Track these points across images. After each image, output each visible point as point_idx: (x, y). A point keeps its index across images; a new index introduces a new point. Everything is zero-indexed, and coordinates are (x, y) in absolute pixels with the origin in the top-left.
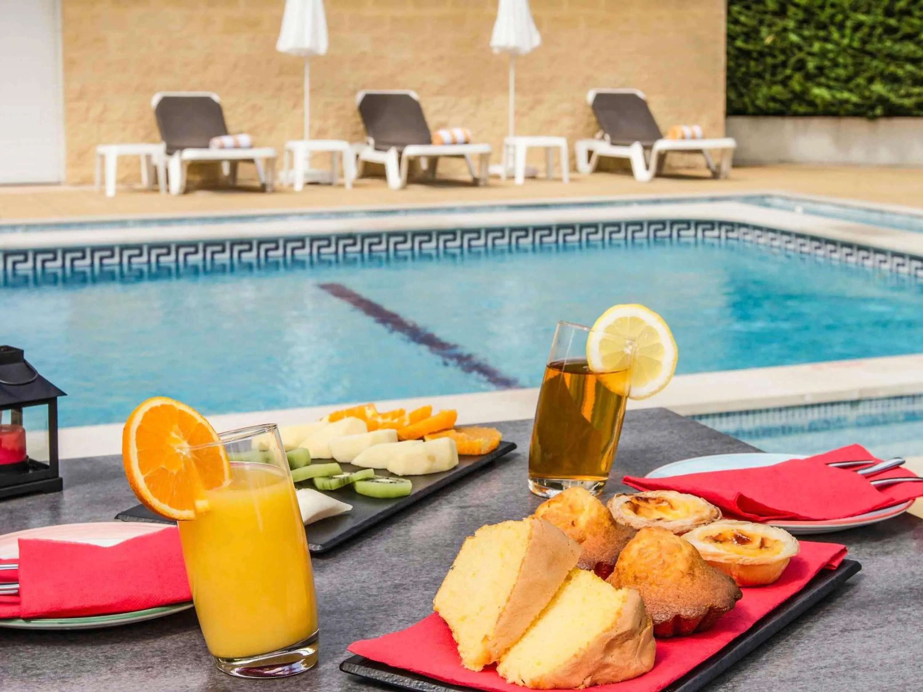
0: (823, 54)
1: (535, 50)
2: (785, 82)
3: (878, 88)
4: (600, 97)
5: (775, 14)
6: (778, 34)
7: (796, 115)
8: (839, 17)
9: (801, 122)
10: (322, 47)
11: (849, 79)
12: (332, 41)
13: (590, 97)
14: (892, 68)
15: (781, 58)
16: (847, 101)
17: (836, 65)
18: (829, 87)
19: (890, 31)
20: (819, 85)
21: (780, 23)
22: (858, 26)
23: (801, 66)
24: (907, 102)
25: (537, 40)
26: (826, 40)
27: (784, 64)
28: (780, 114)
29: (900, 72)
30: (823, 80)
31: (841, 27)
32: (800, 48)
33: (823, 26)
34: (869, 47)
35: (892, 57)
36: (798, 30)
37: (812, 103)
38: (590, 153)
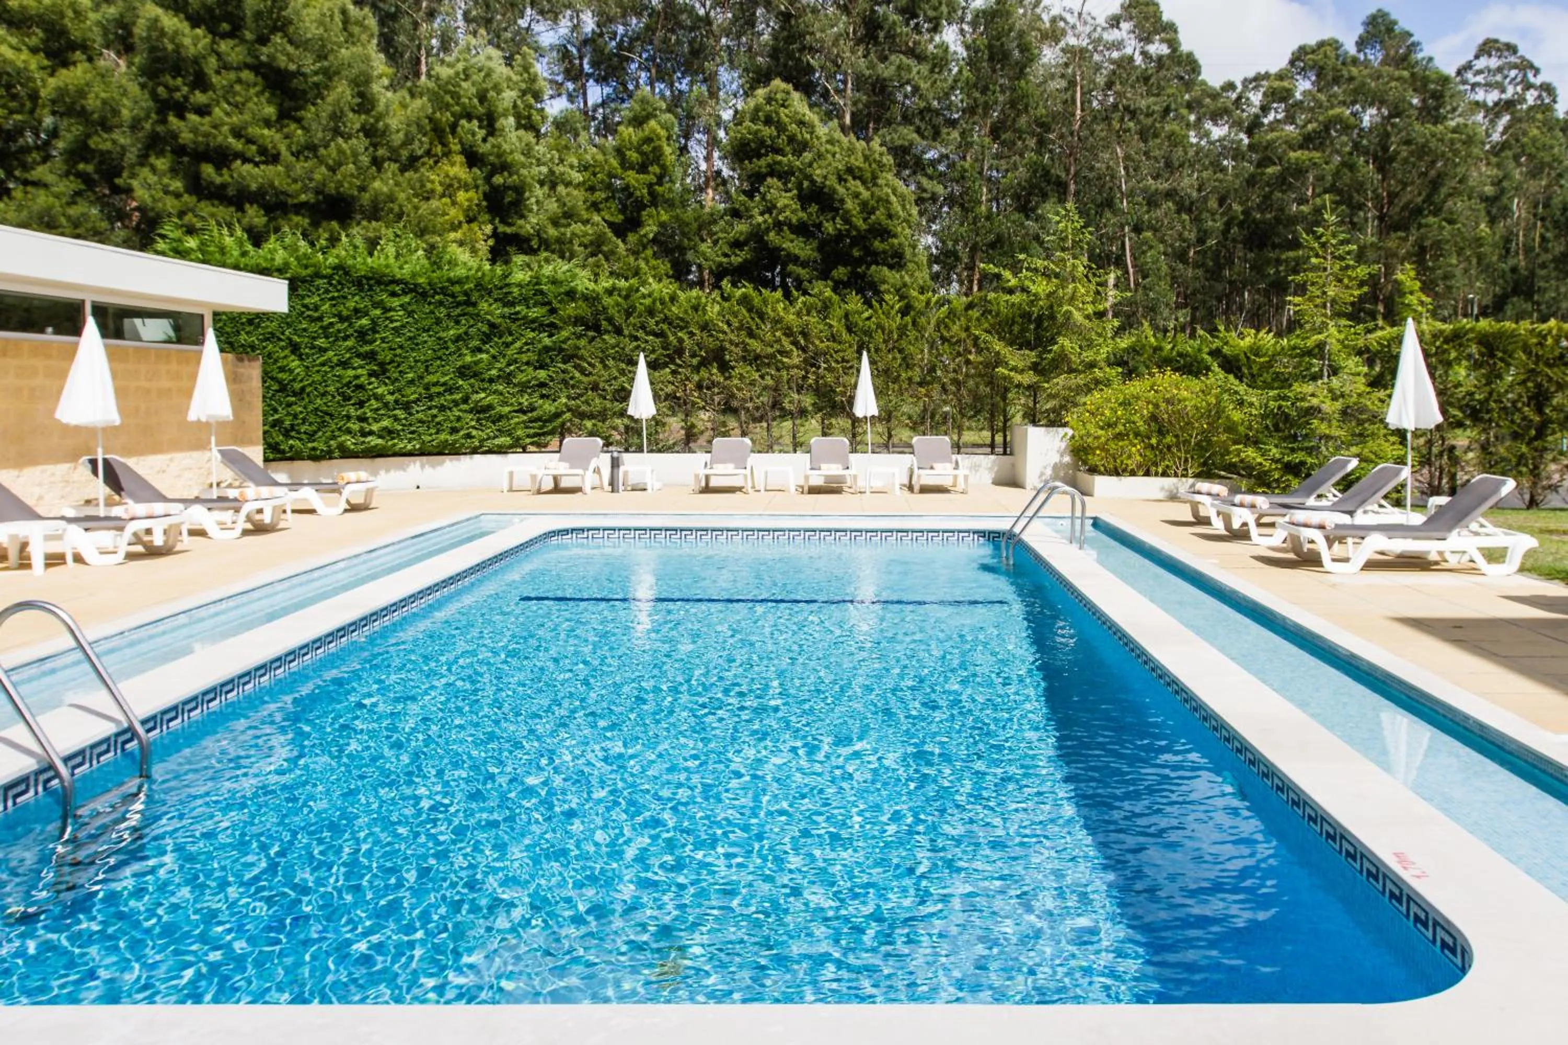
0: (296, 415)
3: (344, 438)
4: (221, 453)
11: (315, 433)
14: (349, 425)
16: (314, 449)
18: (299, 439)
19: (347, 398)
22: (323, 395)
24: (357, 448)
26: (296, 404)
29: (355, 427)
33: (295, 395)
34: (330, 410)
35: (349, 417)
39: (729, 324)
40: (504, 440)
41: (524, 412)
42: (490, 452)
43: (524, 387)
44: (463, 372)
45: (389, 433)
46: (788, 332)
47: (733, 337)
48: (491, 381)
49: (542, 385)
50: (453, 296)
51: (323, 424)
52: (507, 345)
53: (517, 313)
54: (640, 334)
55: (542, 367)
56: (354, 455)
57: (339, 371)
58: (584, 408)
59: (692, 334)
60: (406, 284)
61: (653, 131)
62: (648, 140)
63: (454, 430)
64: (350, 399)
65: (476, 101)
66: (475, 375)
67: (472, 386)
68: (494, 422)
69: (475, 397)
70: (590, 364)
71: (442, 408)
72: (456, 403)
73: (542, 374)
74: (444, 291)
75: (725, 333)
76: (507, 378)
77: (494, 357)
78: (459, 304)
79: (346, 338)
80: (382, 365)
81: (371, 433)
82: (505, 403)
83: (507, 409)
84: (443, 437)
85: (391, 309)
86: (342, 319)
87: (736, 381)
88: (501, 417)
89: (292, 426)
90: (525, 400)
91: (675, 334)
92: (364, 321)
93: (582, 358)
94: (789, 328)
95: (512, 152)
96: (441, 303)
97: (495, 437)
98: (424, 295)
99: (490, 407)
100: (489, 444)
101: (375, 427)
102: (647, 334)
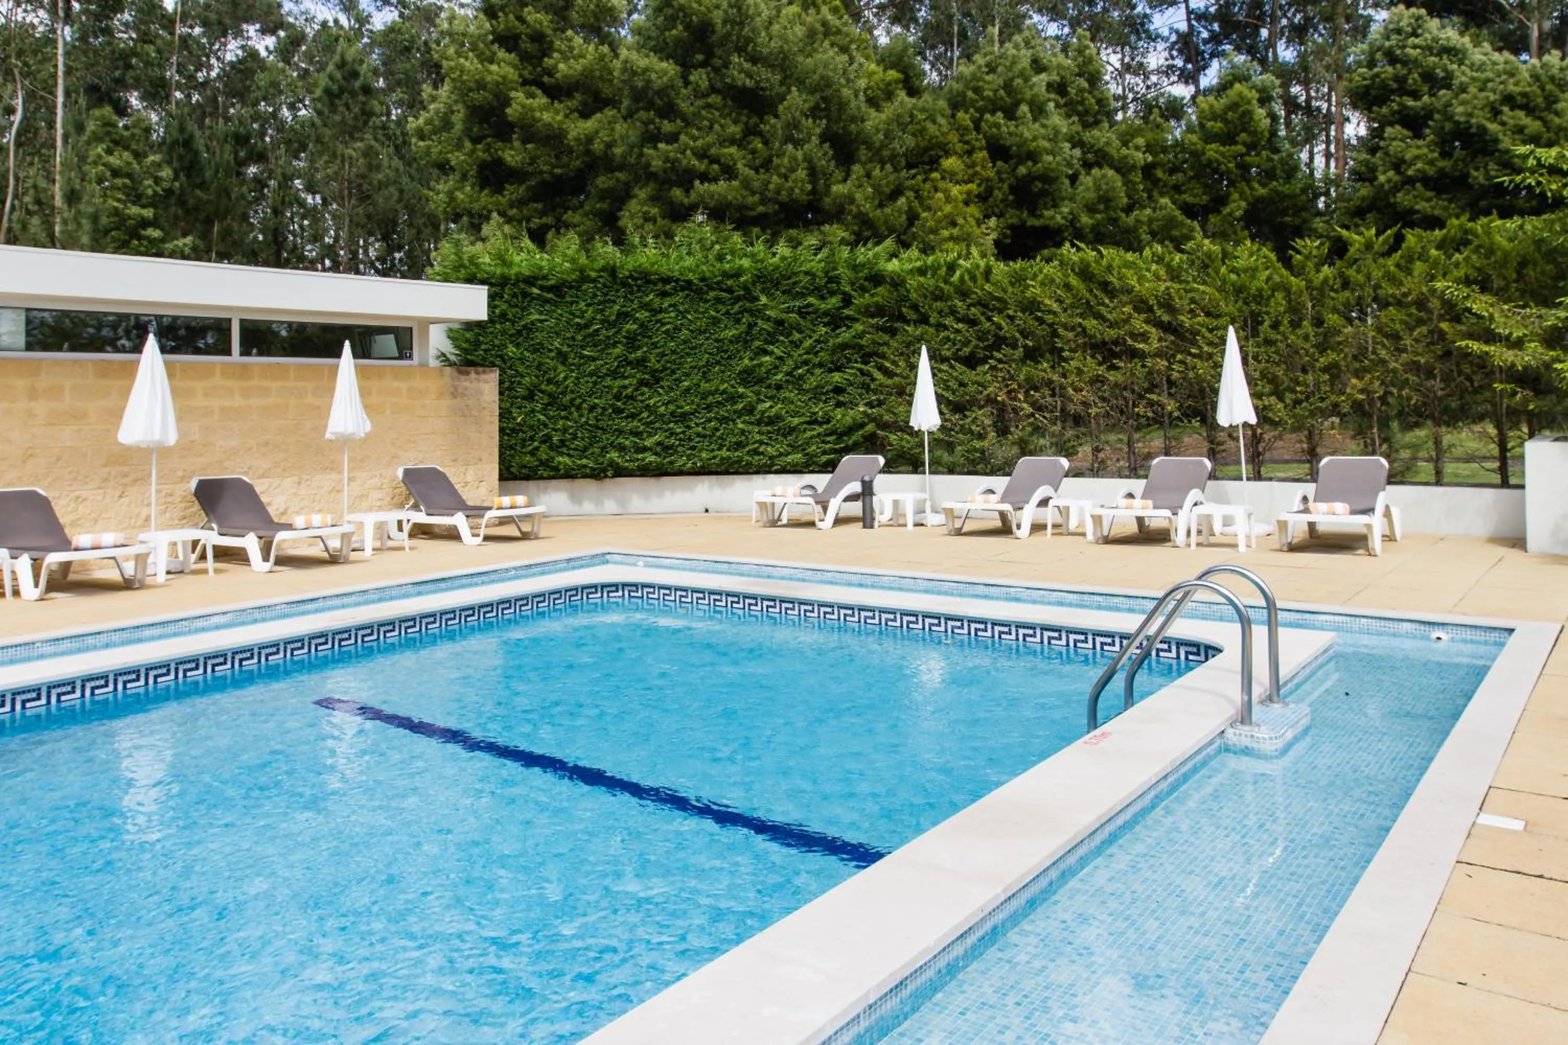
0: (565, 430)
1: (367, 435)
2: (532, 453)
3: (614, 455)
4: (407, 472)
5: (524, 398)
6: (526, 415)
7: (542, 478)
8: (578, 401)
9: (542, 483)
10: (172, 438)
11: (585, 449)
12: (182, 433)
13: (400, 473)
14: (621, 440)
15: (530, 434)
16: (585, 466)
17: (575, 437)
18: (569, 455)
19: (618, 411)
20: (562, 454)
21: (529, 406)
22: (593, 408)
23: (547, 439)
24: (630, 465)
25: (368, 427)
26: (566, 418)
27: (532, 439)
28: (527, 478)
29: (627, 443)
30: (564, 450)
31: (579, 408)
32: (546, 426)
33: (565, 408)
34: (600, 424)
35: (620, 432)
36: (544, 410)
37: (556, 469)
38: (400, 523)
39: (1059, 301)
40: (797, 457)
41: (820, 424)
42: (783, 471)
43: (817, 394)
44: (747, 377)
45: (667, 449)
46: (1141, 306)
47: (1063, 318)
48: (779, 387)
49: (838, 390)
50: (730, 290)
51: (593, 440)
52: (796, 345)
53: (809, 305)
54: (948, 321)
55: (838, 369)
56: (629, 474)
57: (608, 381)
58: (887, 418)
59: (1012, 318)
60: (677, 281)
61: (1240, 95)
62: (1234, 106)
63: (739, 445)
64: (622, 411)
65: (1002, 92)
66: (760, 381)
67: (758, 393)
68: (785, 436)
69: (761, 407)
70: (894, 363)
71: (724, 420)
72: (739, 413)
73: (837, 377)
74: (719, 286)
75: (1055, 313)
76: (796, 381)
77: (780, 358)
78: (738, 299)
79: (615, 345)
80: (653, 372)
81: (645, 449)
82: (796, 414)
83: (796, 421)
84: (724, 453)
85: (661, 311)
86: (610, 325)
87: (1073, 378)
88: (792, 430)
89: (562, 441)
90: (819, 409)
91: (989, 319)
92: (631, 326)
93: (883, 356)
94: (1144, 301)
95: (1035, 139)
96: (718, 300)
97: (788, 454)
98: (699, 292)
99: (778, 417)
100: (780, 462)
101: (648, 443)
102: (959, 320)
